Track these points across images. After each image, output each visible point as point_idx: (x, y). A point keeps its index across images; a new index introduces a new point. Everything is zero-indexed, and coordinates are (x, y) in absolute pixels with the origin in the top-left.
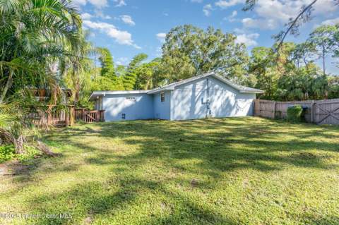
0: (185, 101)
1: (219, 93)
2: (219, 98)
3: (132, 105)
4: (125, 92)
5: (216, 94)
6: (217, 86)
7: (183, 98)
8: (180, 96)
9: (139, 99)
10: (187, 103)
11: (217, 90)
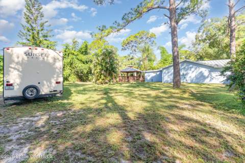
0: (169, 74)
1: (193, 69)
2: (193, 72)
3: (155, 76)
4: (152, 71)
5: (191, 70)
6: (191, 66)
7: (168, 72)
8: (166, 72)
9: (158, 73)
10: (171, 75)
11: (191, 68)
